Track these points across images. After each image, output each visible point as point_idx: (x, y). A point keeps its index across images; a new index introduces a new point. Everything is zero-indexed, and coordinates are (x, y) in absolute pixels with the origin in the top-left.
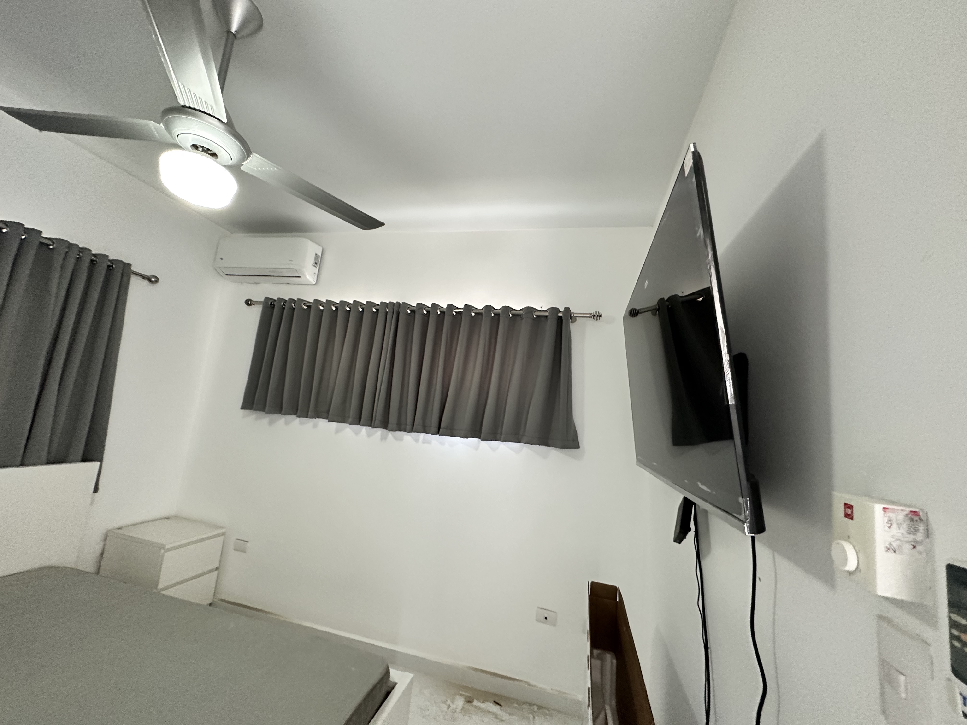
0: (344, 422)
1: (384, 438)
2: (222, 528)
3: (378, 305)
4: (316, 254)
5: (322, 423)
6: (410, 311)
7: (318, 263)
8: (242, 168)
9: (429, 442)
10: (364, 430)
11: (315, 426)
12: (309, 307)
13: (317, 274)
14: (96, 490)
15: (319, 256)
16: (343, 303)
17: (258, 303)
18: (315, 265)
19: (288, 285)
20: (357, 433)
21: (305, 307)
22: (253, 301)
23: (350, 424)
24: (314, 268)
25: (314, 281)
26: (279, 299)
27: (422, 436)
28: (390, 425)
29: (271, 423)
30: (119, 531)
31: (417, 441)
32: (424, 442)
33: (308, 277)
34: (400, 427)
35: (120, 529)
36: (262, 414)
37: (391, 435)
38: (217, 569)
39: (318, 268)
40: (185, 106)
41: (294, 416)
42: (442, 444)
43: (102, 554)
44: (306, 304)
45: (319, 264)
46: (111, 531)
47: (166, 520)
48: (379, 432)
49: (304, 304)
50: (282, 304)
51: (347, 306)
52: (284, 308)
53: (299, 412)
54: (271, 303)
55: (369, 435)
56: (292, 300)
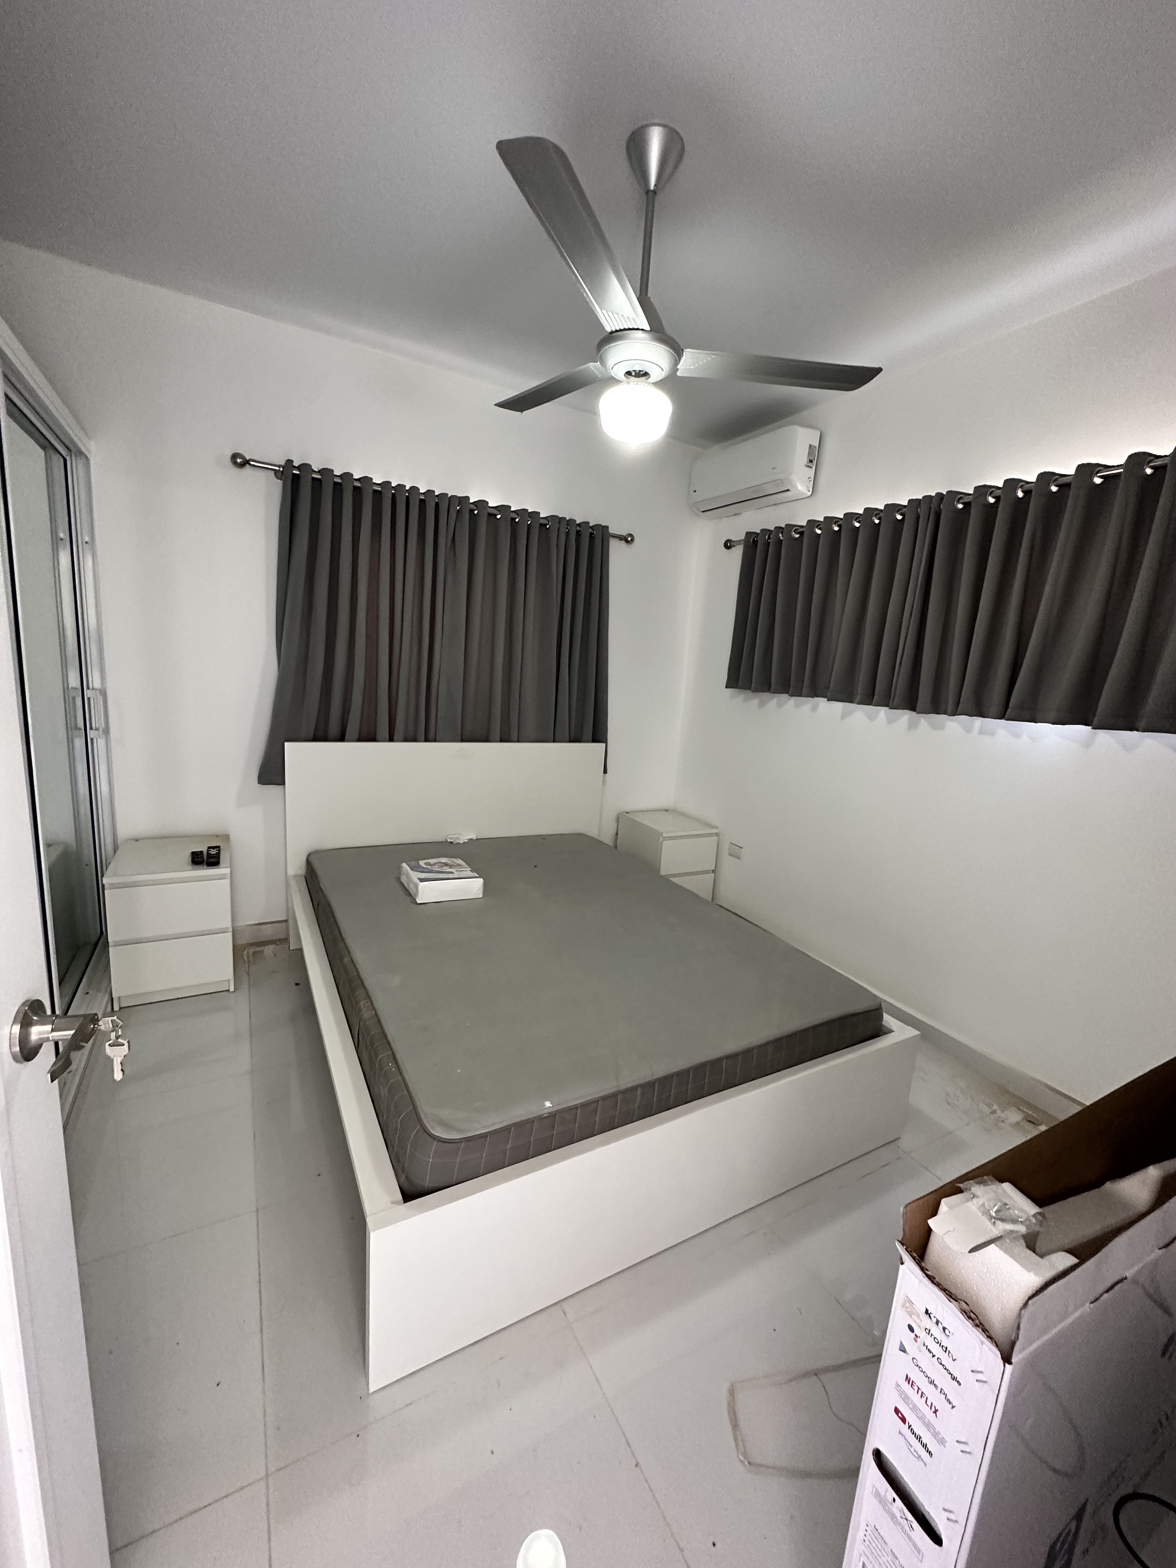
0: (852, 702)
1: (912, 726)
2: (716, 828)
3: (905, 506)
4: (810, 446)
5: (822, 702)
6: (963, 503)
7: (814, 460)
8: (679, 374)
9: (993, 734)
10: (883, 712)
11: (814, 708)
12: (801, 533)
13: (812, 478)
14: (605, 771)
15: (815, 447)
16: (849, 516)
17: (739, 542)
18: (810, 465)
19: (775, 506)
20: (871, 718)
21: (797, 536)
22: (734, 541)
23: (859, 703)
24: (809, 469)
25: (809, 491)
26: (762, 530)
27: (978, 722)
28: (919, 705)
29: (762, 705)
30: (627, 815)
31: (968, 730)
32: (982, 732)
33: (800, 487)
34: (936, 707)
35: (627, 813)
36: (749, 693)
37: (925, 722)
38: (713, 871)
39: (814, 468)
40: (612, 331)
41: (785, 696)
42: (1017, 736)
43: (617, 834)
44: (798, 531)
45: (815, 462)
46: (621, 813)
47: (664, 812)
48: (905, 716)
49: (794, 531)
50: (767, 537)
51: (856, 520)
52: (769, 543)
53: (791, 689)
54: (754, 539)
55: (890, 721)
56: (779, 529)
